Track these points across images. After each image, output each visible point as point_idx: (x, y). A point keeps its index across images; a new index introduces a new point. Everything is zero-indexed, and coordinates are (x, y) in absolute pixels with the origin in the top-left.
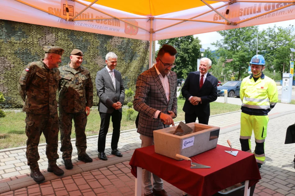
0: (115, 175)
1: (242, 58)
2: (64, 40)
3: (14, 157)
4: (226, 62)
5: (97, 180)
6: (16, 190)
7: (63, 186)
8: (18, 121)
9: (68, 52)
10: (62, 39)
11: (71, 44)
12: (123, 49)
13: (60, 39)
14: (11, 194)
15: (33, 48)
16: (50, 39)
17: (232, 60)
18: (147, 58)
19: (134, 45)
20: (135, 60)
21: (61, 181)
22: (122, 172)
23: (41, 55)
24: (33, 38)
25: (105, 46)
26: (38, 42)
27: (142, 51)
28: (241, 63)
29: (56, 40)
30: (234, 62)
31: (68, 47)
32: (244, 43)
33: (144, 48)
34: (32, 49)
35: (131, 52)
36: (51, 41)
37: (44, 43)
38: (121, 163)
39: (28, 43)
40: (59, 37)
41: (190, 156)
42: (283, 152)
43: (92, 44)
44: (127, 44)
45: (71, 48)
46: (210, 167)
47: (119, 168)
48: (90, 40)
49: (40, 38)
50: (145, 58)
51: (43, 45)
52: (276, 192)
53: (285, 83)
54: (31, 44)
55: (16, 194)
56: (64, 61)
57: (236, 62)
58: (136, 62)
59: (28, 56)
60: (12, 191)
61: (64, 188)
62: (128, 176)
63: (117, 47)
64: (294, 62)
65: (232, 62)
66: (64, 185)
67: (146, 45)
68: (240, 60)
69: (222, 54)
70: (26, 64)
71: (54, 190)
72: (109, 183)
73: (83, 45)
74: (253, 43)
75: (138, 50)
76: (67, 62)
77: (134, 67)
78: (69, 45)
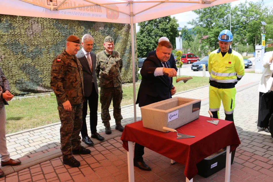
0: (109, 150)
1: (217, 34)
2: (50, 29)
3: (15, 141)
4: (203, 38)
6: (19, 171)
8: (14, 108)
10: (48, 28)
11: (57, 32)
12: (106, 33)
13: (46, 28)
14: (15, 175)
15: (21, 38)
16: (37, 29)
17: (207, 36)
18: (130, 39)
19: (116, 28)
20: (118, 42)
21: (60, 160)
22: (115, 147)
23: (29, 44)
24: (20, 29)
25: (89, 32)
26: (25, 32)
27: (124, 34)
28: (216, 38)
29: (43, 29)
30: (210, 38)
31: (54, 35)
32: (218, 20)
33: (125, 31)
35: (114, 35)
36: (38, 31)
37: (32, 33)
38: (113, 139)
39: (16, 34)
40: (45, 26)
41: (175, 128)
43: (77, 31)
44: (109, 28)
45: (57, 36)
46: (195, 137)
47: (111, 143)
48: (74, 27)
49: (27, 28)
50: (127, 40)
51: (30, 35)
52: (253, 154)
53: (258, 54)
54: (19, 34)
55: (20, 174)
56: (51, 49)
57: (211, 39)
58: (119, 44)
59: (18, 47)
60: (16, 172)
62: (120, 150)
63: (100, 31)
64: (265, 34)
65: (207, 38)
67: (127, 27)
68: (215, 36)
69: (198, 31)
70: (16, 55)
71: (54, 168)
72: (103, 158)
73: (68, 32)
74: (226, 19)
75: (120, 33)
76: (55, 49)
77: (118, 49)
78: (55, 33)
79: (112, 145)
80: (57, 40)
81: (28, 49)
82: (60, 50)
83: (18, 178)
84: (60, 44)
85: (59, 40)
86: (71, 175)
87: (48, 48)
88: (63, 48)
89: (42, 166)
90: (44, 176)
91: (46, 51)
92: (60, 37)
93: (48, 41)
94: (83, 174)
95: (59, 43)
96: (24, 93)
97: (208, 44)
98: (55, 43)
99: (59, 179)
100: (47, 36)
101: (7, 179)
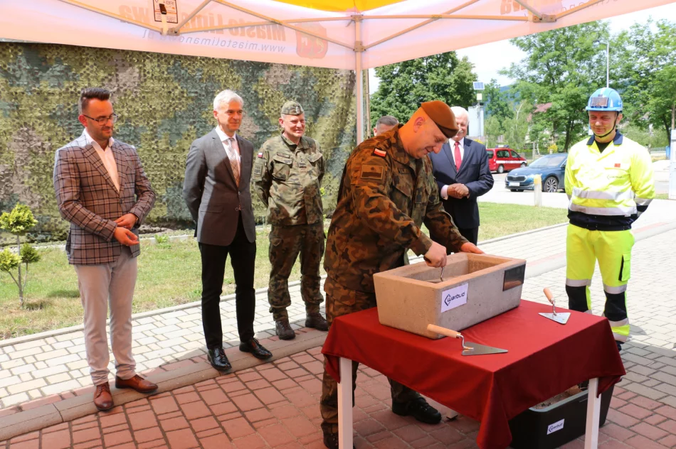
0: (292, 379)
1: (574, 101)
2: (159, 80)
3: (66, 348)
4: (536, 111)
5: (252, 392)
6: (74, 420)
7: (177, 409)
8: (68, 270)
9: (171, 106)
10: (155, 77)
12: (296, 92)
13: (151, 78)
14: (64, 429)
16: (129, 80)
17: (548, 106)
18: (353, 110)
19: (320, 81)
20: (323, 115)
21: (172, 398)
22: (308, 373)
24: (89, 80)
25: (254, 89)
27: (340, 96)
28: (571, 111)
29: (142, 80)
30: (555, 111)
31: (169, 96)
32: (576, 65)
33: (342, 88)
35: (315, 98)
36: (131, 85)
37: (116, 88)
38: (304, 353)
40: (148, 73)
41: (460, 328)
44: (304, 82)
45: (176, 97)
46: (506, 351)
47: (300, 362)
48: (219, 76)
49: (106, 77)
50: (347, 111)
55: (74, 428)
56: (162, 127)
57: (559, 112)
58: (327, 120)
60: (67, 423)
61: (180, 413)
63: (281, 88)
65: (549, 111)
66: (179, 406)
67: (347, 80)
68: (569, 105)
69: (526, 94)
71: (157, 418)
72: (279, 397)
74: (597, 62)
75: (331, 94)
76: (169, 130)
77: (323, 132)
78: (171, 90)
79: (301, 366)
80: (177, 107)
82: (182, 132)
83: (71, 437)
84: (183, 118)
85: (180, 106)
86: (198, 435)
87: (155, 127)
88: (189, 127)
89: (128, 411)
90: (133, 436)
91: (149, 133)
92: (183, 100)
93: (154, 109)
94: (227, 434)
95: (180, 114)
97: (550, 125)
98: (172, 115)
99: (167, 443)
100: (153, 97)
101: (43, 436)
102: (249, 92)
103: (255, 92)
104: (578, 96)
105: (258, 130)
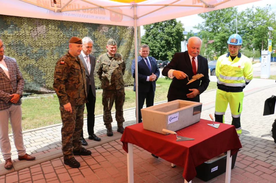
0: (109, 152)
1: (223, 39)
2: (54, 31)
4: (208, 43)
5: (93, 157)
6: (19, 170)
10: (53, 29)
11: (61, 34)
12: (111, 35)
13: (51, 30)
14: (16, 174)
15: (26, 40)
16: (41, 31)
17: (213, 41)
18: (134, 43)
19: (120, 31)
20: (122, 45)
21: (60, 160)
22: (115, 149)
23: (33, 45)
24: (25, 30)
26: (30, 33)
27: (129, 37)
28: (222, 43)
29: (47, 30)
30: (216, 43)
31: (58, 37)
32: (224, 25)
33: (129, 34)
34: (24, 41)
35: (118, 38)
36: (43, 32)
37: (36, 34)
38: (114, 141)
39: (21, 36)
40: (50, 27)
41: (176, 130)
42: (262, 123)
43: (81, 33)
44: (114, 31)
45: (61, 37)
46: (194, 139)
47: (112, 145)
48: (79, 29)
49: (32, 29)
50: (131, 43)
51: (35, 37)
52: (256, 159)
53: (264, 60)
54: (24, 36)
55: (20, 174)
56: (55, 50)
58: (123, 47)
59: (22, 47)
60: (16, 172)
62: (121, 152)
63: (104, 34)
64: (271, 40)
65: (213, 43)
67: (131, 31)
68: (221, 40)
69: (204, 36)
70: (20, 55)
71: (54, 169)
72: (104, 159)
73: (73, 34)
74: (232, 23)
75: (125, 36)
77: (122, 52)
78: (59, 35)
79: (113, 147)
80: (62, 41)
81: (32, 51)
82: (64, 52)
83: (19, 177)
84: (64, 46)
85: (63, 41)
86: (71, 175)
87: (53, 50)
88: (67, 50)
89: (42, 166)
90: (44, 176)
91: (50, 52)
92: (64, 39)
93: (52, 42)
94: (83, 175)
95: (63, 44)
96: (27, 94)
97: (214, 49)
98: (59, 45)
99: (58, 179)
100: (52, 37)
101: (7, 177)
102: (91, 35)
103: (94, 35)
104: (225, 37)
105: (95, 51)
